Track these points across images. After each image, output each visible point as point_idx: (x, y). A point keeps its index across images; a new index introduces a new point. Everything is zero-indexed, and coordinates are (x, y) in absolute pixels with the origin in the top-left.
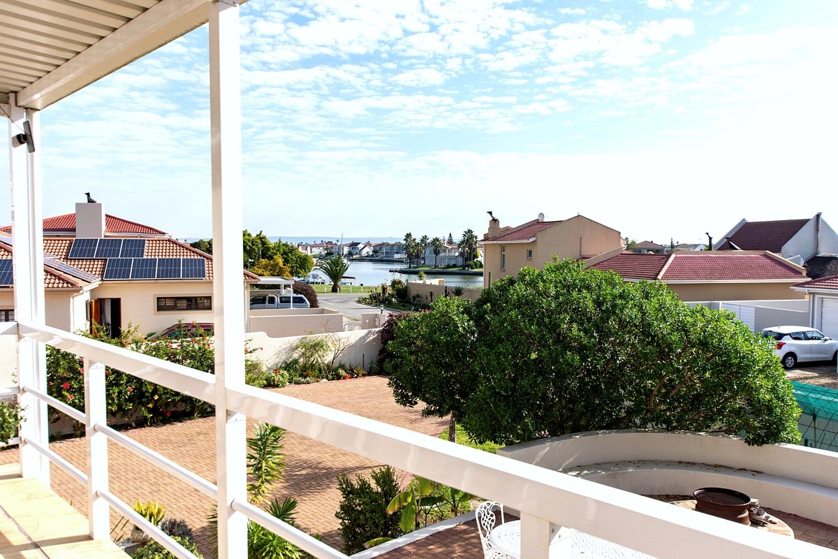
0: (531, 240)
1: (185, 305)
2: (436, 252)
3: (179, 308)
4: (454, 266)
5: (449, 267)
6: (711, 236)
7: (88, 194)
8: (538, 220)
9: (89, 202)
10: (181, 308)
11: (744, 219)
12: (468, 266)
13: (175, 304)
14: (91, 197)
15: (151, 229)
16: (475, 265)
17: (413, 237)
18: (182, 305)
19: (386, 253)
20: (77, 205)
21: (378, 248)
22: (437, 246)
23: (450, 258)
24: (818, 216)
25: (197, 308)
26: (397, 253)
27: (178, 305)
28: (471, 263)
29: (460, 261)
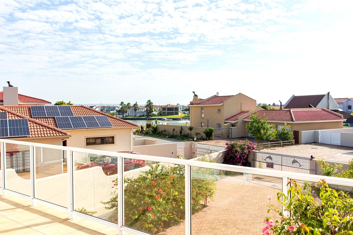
0: (221, 104)
1: (100, 141)
2: (135, 110)
3: (97, 143)
4: (143, 116)
5: (141, 116)
6: (281, 102)
7: (9, 82)
8: (216, 95)
9: (9, 86)
10: (98, 143)
11: (294, 95)
12: (150, 116)
13: (95, 141)
14: (11, 84)
15: (43, 100)
16: (153, 115)
17: (124, 103)
18: (98, 142)
19: (106, 110)
20: (4, 87)
21: (102, 109)
22: (136, 107)
23: (141, 112)
24: (328, 93)
25: (107, 143)
26: (111, 110)
27: (97, 142)
28: (151, 114)
29: (145, 114)
